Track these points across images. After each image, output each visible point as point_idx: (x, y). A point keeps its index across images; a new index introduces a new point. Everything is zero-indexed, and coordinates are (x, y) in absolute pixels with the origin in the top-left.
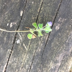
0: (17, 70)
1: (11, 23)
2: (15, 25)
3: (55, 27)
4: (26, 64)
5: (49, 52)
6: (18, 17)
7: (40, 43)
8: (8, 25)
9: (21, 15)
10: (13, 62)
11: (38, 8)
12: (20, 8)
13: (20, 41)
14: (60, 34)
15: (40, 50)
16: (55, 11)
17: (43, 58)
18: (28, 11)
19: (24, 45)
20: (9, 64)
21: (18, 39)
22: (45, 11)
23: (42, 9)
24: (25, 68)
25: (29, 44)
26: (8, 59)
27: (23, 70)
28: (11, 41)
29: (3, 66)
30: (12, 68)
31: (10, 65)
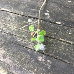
0: (3, 20)
1: (48, 14)
2: (47, 17)
4: (7, 28)
5: (15, 50)
7: (26, 40)
8: (48, 11)
10: (10, 17)
12: (64, 21)
13: (30, 23)
14: (33, 61)
15: (19, 41)
16: (60, 56)
17: (10, 44)
19: (26, 26)
20: (10, 13)
21: (33, 21)
23: (63, 42)
24: (4, 27)
25: (26, 31)
26: (14, 12)
27: (2, 26)
28: (31, 15)
29: (9, 9)
30: (5, 16)
31: (8, 14)
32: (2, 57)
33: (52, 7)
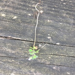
0: (21, 49)
1: (50, 38)
2: (50, 41)
3: (54, 67)
4: (27, 54)
6: (55, 42)
7: (43, 60)
8: (49, 35)
9: (57, 44)
10: (25, 44)
11: (63, 54)
12: (61, 42)
13: (41, 47)
14: (51, 70)
18: (60, 48)
19: (39, 50)
20: (23, 41)
21: (42, 45)
22: (62, 59)
23: (63, 56)
25: (41, 53)
26: (26, 40)
27: (23, 53)
28: (39, 40)
29: (20, 37)
30: (21, 45)
31: (22, 43)
32: (34, 73)
33: (51, 31)
